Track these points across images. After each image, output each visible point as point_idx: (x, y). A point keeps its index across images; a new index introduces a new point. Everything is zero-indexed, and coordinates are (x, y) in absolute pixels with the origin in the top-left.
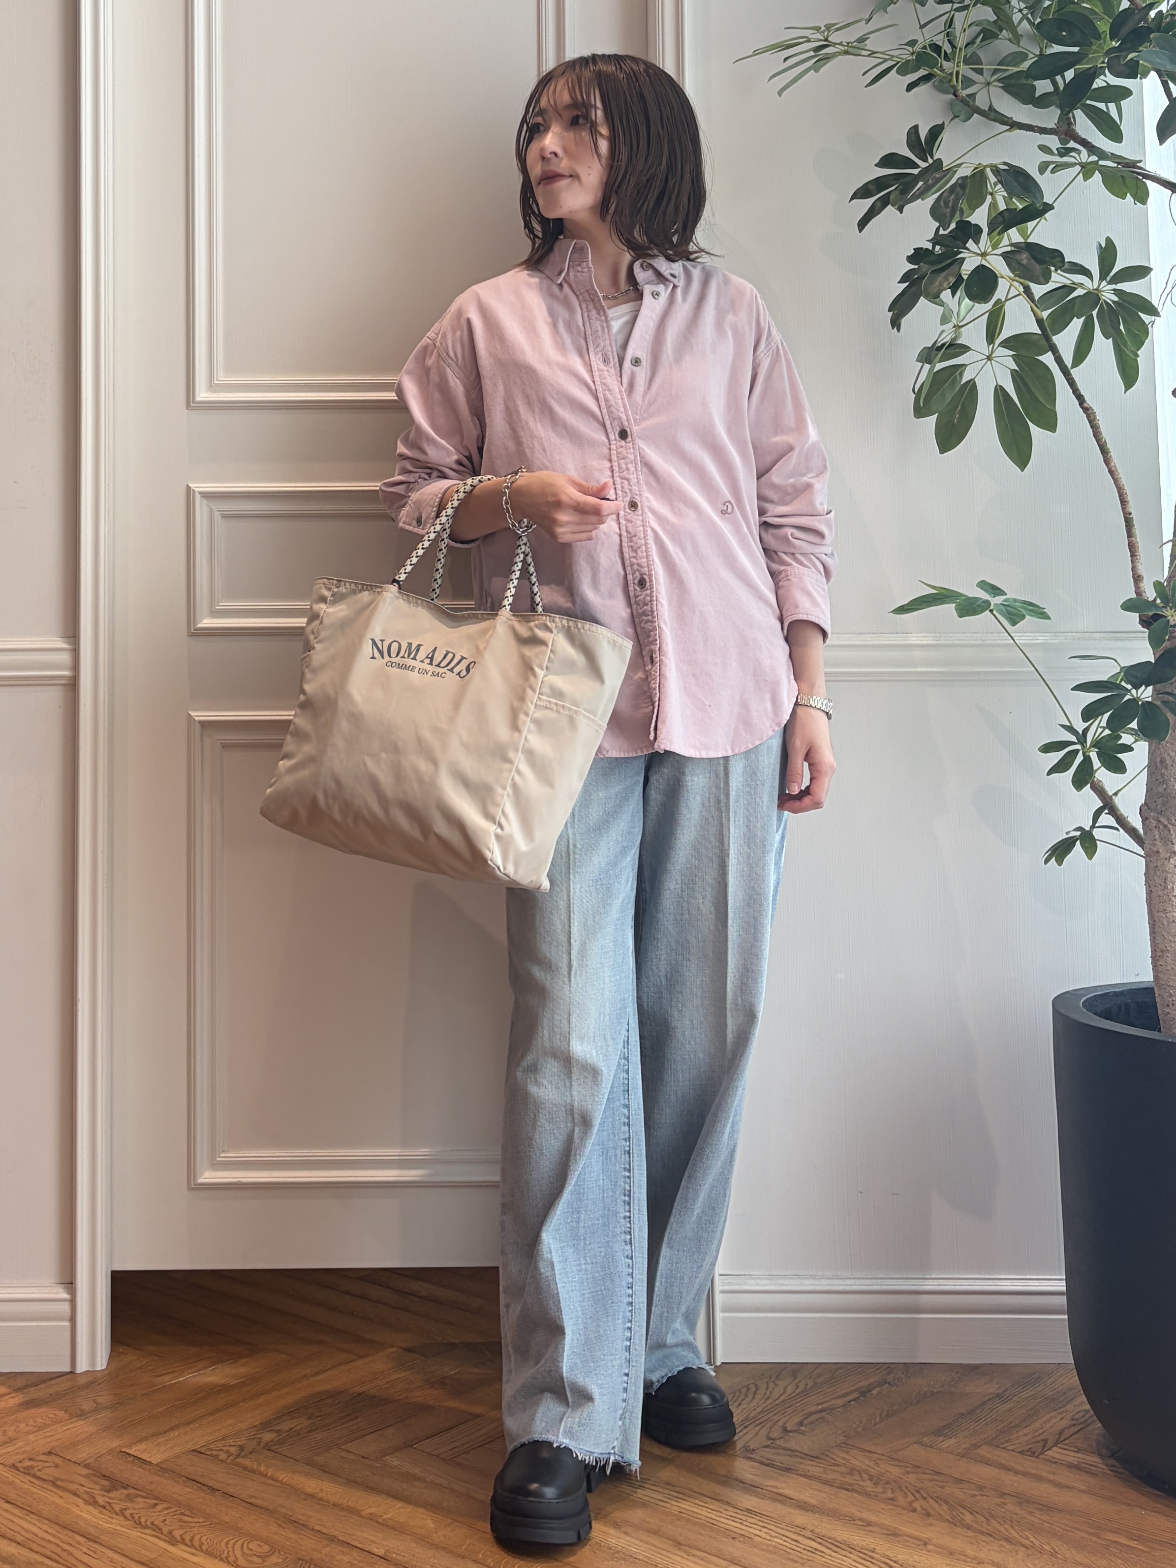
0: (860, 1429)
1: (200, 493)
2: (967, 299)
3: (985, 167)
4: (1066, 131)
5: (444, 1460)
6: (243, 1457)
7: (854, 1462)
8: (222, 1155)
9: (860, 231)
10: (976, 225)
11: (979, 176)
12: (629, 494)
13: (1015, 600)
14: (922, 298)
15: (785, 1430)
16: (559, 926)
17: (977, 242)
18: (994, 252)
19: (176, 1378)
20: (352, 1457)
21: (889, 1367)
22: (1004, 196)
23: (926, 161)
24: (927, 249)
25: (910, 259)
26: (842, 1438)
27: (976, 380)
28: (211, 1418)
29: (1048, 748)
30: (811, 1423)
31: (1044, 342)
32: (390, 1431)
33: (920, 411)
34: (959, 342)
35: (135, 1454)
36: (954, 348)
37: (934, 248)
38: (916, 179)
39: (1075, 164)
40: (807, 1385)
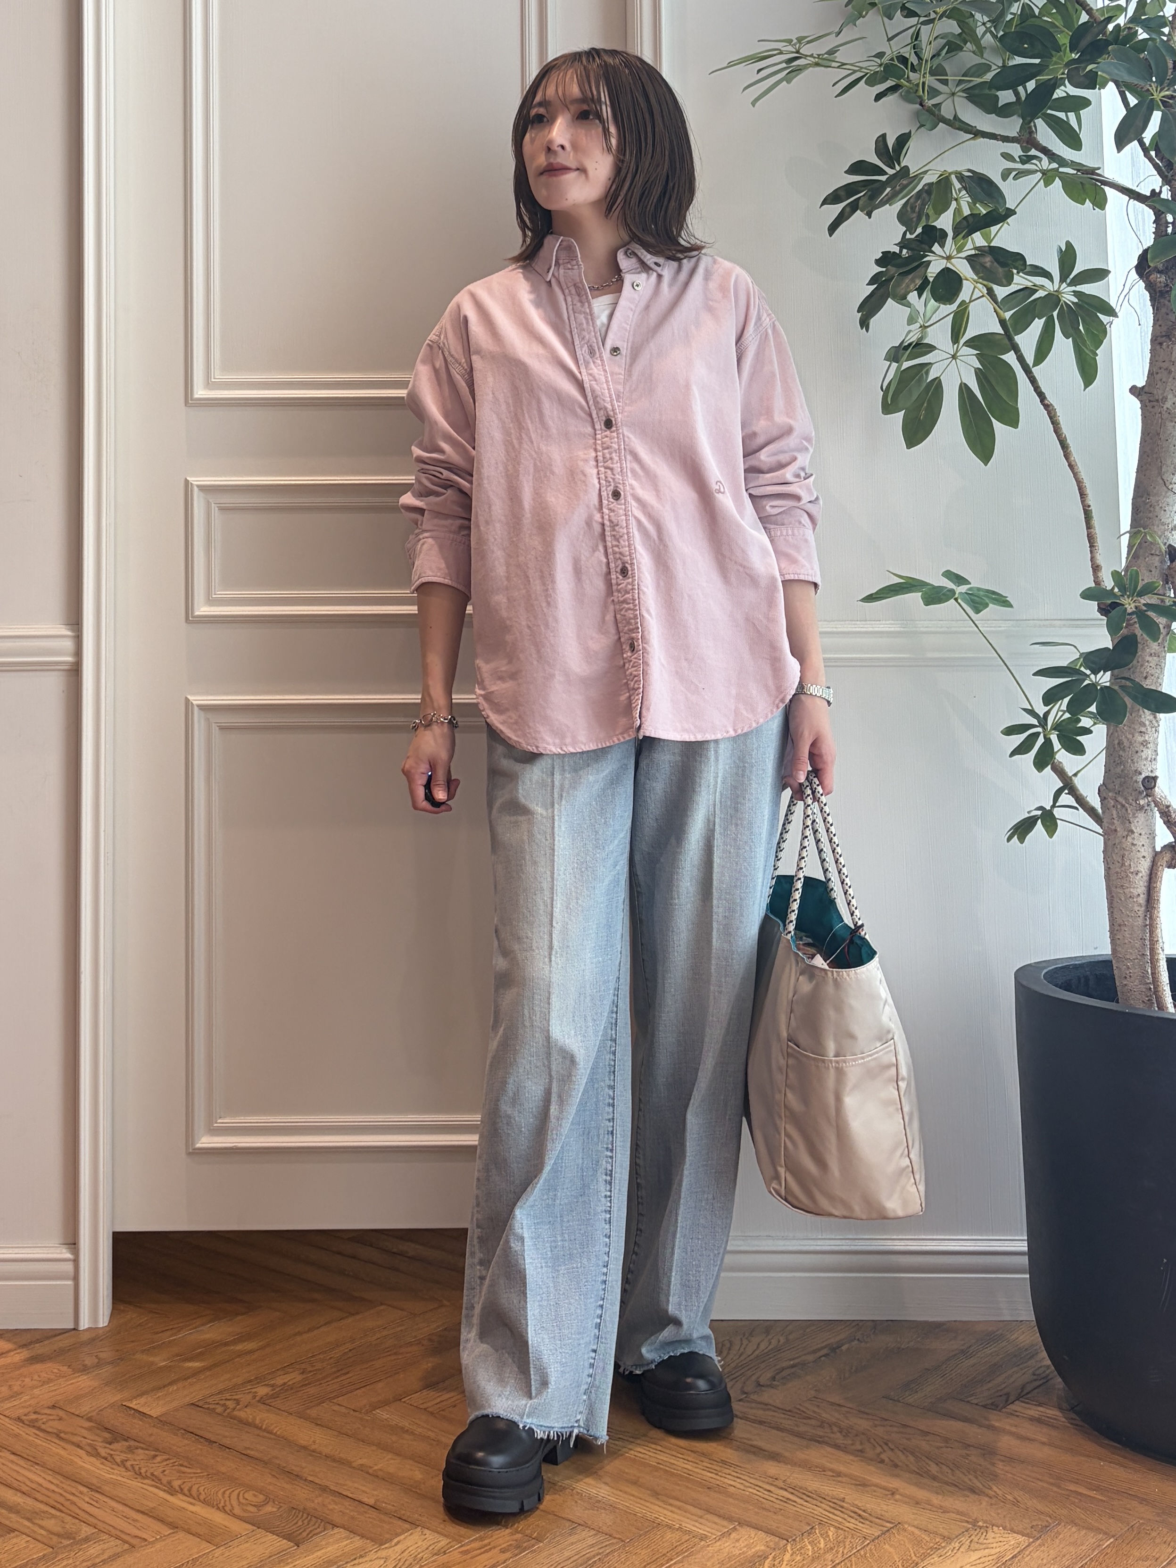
0: (830, 1384)
1: (198, 486)
2: (932, 300)
3: (950, 174)
4: (1028, 140)
5: (432, 1413)
6: (239, 1410)
7: (824, 1415)
8: (219, 1121)
9: (831, 235)
10: (942, 230)
11: (944, 182)
12: (612, 484)
13: (979, 589)
14: (889, 299)
15: (759, 1385)
16: (542, 907)
17: (942, 246)
18: (959, 255)
19: (175, 1334)
20: (343, 1410)
21: (857, 1324)
22: (968, 202)
23: (893, 168)
24: (894, 253)
25: (879, 262)
26: (813, 1392)
27: (941, 378)
28: (208, 1373)
29: (1010, 731)
30: (783, 1378)
31: (1006, 341)
32: (380, 1385)
33: (888, 408)
34: (925, 341)
35: (135, 1407)
36: (921, 347)
37: (901, 251)
38: (883, 185)
39: (1036, 171)
40: (779, 1341)
